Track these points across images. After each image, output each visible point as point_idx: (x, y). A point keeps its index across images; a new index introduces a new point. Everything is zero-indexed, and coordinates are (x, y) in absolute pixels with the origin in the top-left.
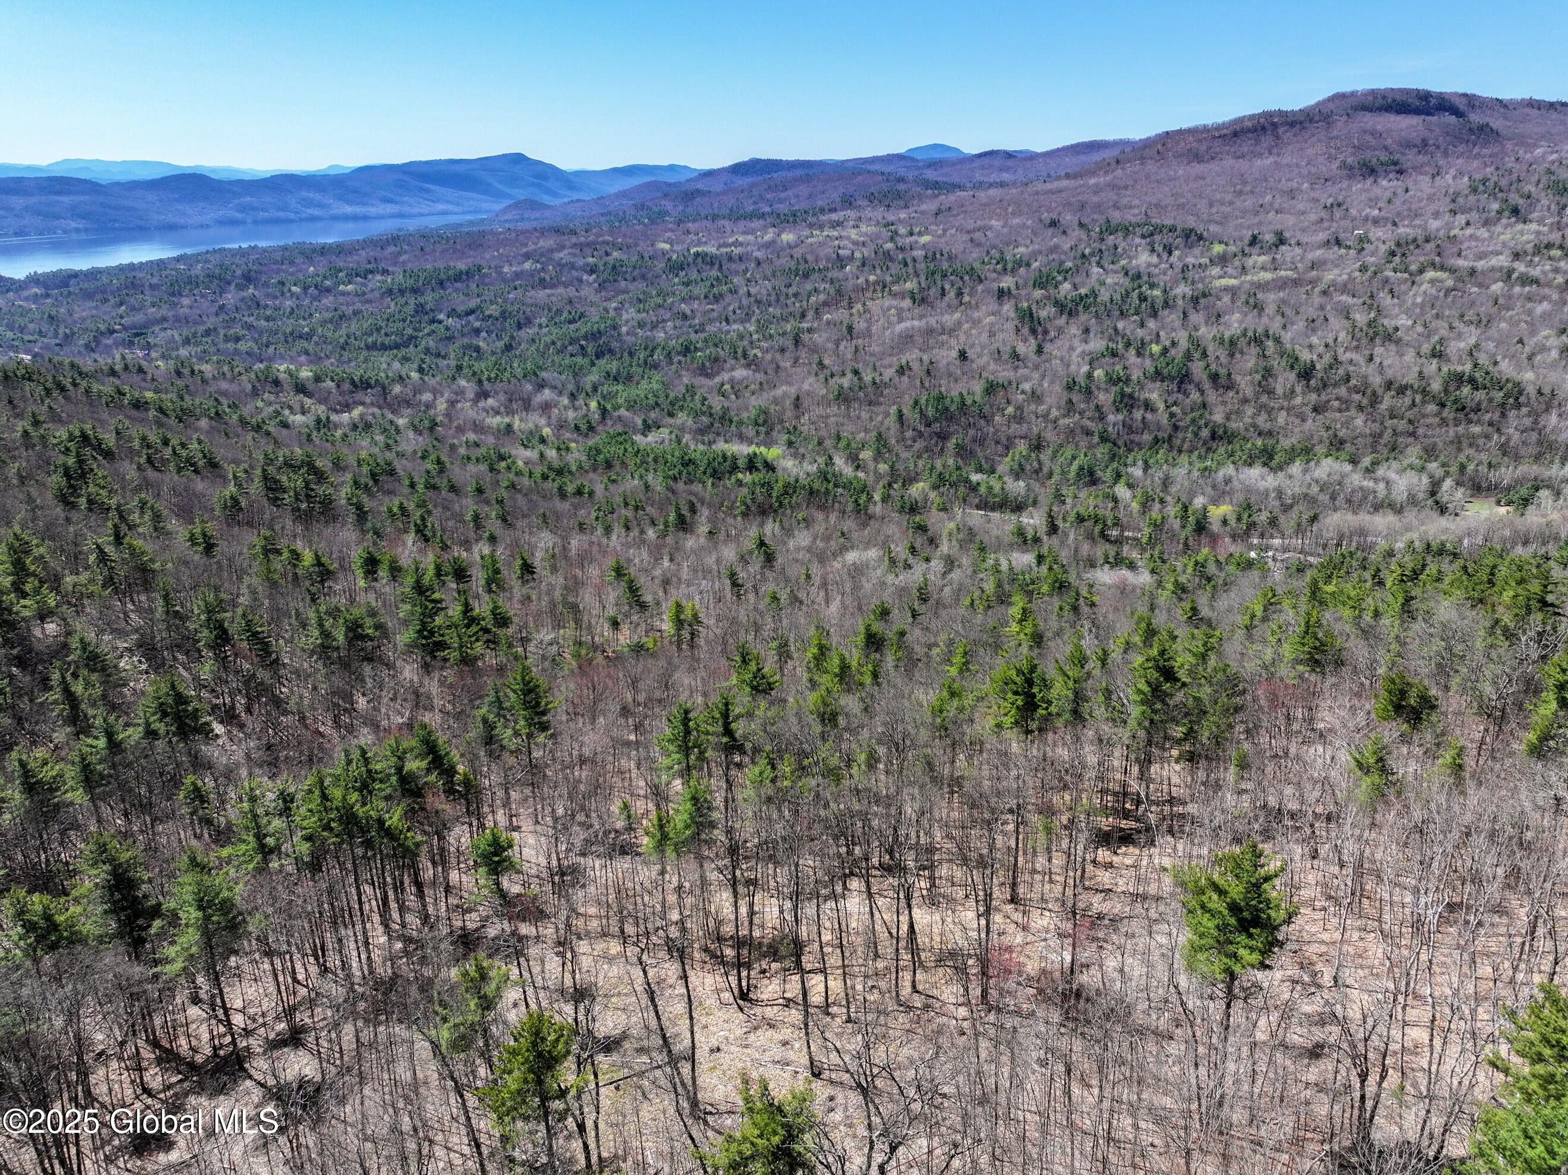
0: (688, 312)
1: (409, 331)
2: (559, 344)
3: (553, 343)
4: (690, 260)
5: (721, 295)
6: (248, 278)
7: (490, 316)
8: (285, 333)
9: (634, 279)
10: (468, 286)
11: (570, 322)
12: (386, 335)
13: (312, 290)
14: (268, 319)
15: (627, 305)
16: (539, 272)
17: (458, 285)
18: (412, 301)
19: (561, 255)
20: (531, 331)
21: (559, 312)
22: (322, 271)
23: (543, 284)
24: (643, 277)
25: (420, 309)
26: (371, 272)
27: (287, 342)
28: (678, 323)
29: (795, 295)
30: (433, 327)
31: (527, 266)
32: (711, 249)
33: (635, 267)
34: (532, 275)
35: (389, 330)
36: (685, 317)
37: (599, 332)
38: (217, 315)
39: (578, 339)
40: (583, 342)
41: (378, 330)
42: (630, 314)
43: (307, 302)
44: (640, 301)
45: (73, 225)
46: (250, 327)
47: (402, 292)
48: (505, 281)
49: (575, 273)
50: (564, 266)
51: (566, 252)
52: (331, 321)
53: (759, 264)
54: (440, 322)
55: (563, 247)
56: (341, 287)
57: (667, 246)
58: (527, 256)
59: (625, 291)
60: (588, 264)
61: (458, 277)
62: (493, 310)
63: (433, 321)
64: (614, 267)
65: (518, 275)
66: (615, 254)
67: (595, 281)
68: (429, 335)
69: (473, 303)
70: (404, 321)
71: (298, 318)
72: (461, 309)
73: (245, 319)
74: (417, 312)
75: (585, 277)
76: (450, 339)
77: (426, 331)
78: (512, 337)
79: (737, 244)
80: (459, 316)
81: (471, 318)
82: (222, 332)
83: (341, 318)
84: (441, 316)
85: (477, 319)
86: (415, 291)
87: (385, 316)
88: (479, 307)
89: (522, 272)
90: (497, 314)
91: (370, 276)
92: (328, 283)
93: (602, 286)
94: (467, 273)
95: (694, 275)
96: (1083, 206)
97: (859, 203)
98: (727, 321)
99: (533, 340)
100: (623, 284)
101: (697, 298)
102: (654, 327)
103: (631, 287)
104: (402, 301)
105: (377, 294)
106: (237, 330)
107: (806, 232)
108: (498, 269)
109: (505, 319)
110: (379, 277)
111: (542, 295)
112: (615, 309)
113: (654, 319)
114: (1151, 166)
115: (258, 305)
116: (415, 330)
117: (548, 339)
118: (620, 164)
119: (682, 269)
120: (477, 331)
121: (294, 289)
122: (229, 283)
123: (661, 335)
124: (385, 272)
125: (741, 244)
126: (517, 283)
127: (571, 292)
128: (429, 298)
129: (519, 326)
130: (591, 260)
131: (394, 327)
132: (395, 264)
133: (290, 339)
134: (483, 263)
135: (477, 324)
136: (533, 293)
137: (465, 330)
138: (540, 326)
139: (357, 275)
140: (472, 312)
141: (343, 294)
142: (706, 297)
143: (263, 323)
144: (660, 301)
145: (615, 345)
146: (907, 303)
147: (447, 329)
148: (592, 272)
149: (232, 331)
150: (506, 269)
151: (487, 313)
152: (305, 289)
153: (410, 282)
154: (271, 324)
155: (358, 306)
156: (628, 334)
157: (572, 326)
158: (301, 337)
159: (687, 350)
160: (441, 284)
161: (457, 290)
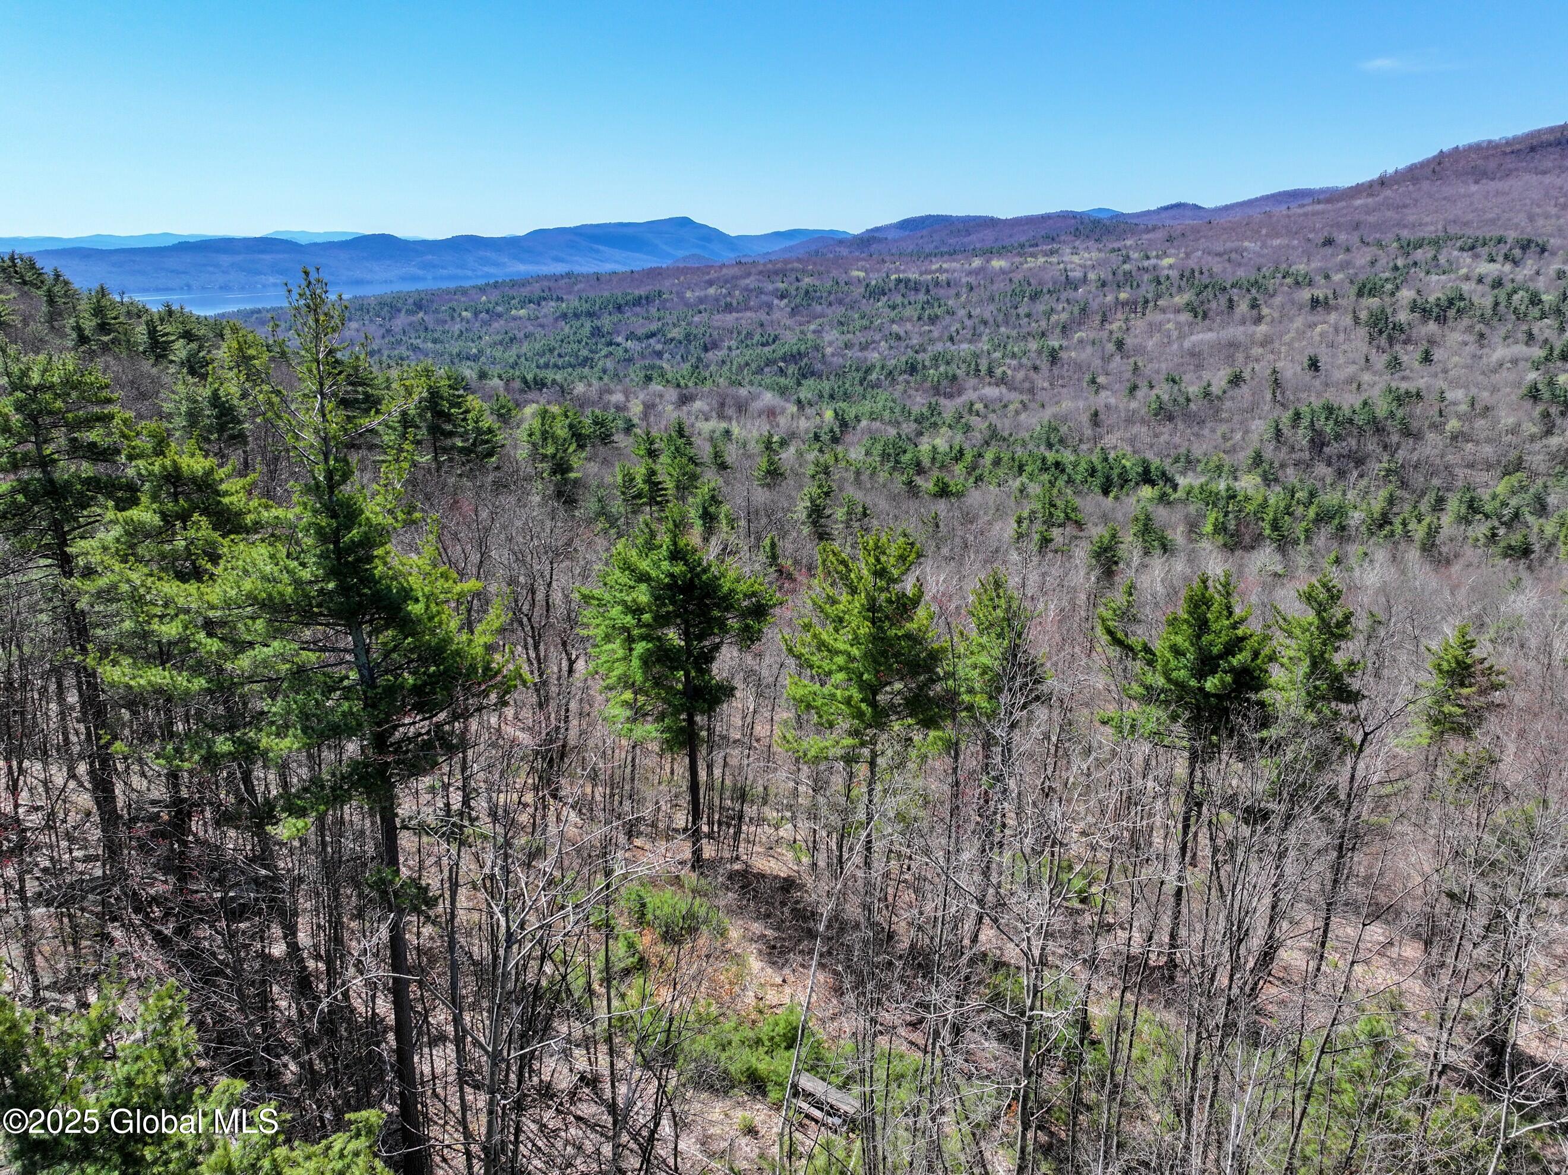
0: (902, 334)
1: (585, 353)
2: (754, 366)
3: (747, 364)
4: (892, 285)
5: (937, 317)
6: (419, 306)
7: (672, 340)
8: (451, 355)
9: (830, 304)
10: (647, 311)
11: (763, 345)
12: (560, 356)
13: (483, 315)
14: (435, 341)
15: (827, 328)
16: (725, 297)
17: (638, 309)
18: (588, 325)
19: (747, 281)
20: (721, 354)
21: (750, 335)
22: (493, 299)
23: (729, 308)
24: (840, 302)
25: (597, 332)
26: (545, 299)
27: (452, 363)
28: (892, 342)
29: (1028, 316)
30: (610, 349)
31: (711, 291)
32: (913, 276)
33: (830, 293)
34: (717, 300)
35: (563, 351)
36: (898, 338)
37: (799, 354)
38: (383, 337)
39: (775, 362)
40: (782, 364)
41: (551, 351)
42: (832, 336)
43: (477, 324)
44: (842, 324)
45: (272, 280)
46: (415, 349)
47: (577, 316)
48: (687, 305)
49: (764, 298)
50: (751, 291)
51: (752, 278)
52: (501, 343)
53: (972, 289)
54: (618, 345)
55: (749, 275)
56: (513, 312)
57: (862, 274)
58: (710, 283)
59: (822, 315)
60: (777, 290)
61: (637, 302)
62: (675, 333)
63: (610, 344)
64: (807, 292)
65: (701, 300)
66: (807, 280)
67: (787, 306)
68: (606, 356)
69: (654, 327)
70: (579, 342)
71: (466, 340)
72: (640, 332)
73: (413, 341)
74: (593, 334)
75: (776, 301)
76: (630, 360)
77: (603, 353)
78: (699, 359)
79: (940, 270)
80: (639, 339)
81: (652, 341)
82: (386, 353)
83: (511, 340)
84: (619, 339)
85: (659, 342)
86: (590, 315)
87: (559, 338)
88: (659, 331)
89: (706, 296)
90: (681, 337)
91: (543, 303)
92: (500, 309)
93: (794, 312)
94: (647, 298)
95: (899, 299)
96: (1357, 226)
97: (1063, 238)
98: (951, 339)
99: (723, 362)
100: (819, 308)
101: (909, 320)
102: (864, 347)
103: (829, 311)
104: (579, 323)
105: (551, 319)
106: (403, 351)
107: (1017, 260)
108: (681, 296)
109: (690, 342)
110: (553, 304)
111: (730, 318)
112: (814, 332)
113: (863, 340)
114: (1425, 185)
115: (426, 329)
116: (591, 351)
117: (741, 361)
118: (783, 229)
119: (884, 294)
120: (659, 354)
121: (464, 314)
122: (399, 311)
123: (874, 356)
124: (560, 299)
125: (946, 271)
126: (702, 307)
127: (762, 316)
128: (606, 322)
129: (706, 349)
130: (781, 286)
131: (567, 349)
132: (570, 293)
133: (456, 361)
134: (664, 290)
135: (659, 347)
136: (717, 317)
137: (646, 352)
138: (730, 348)
139: (530, 302)
140: (653, 335)
141: (515, 319)
142: (919, 319)
143: (430, 345)
144: (865, 322)
145: (818, 366)
146: (1185, 317)
147: (626, 351)
148: (782, 297)
149: (396, 352)
150: (688, 294)
151: (670, 336)
152: (476, 314)
153: (586, 307)
154: (438, 346)
155: (531, 328)
156: (833, 355)
157: (766, 349)
158: (468, 359)
159: (912, 369)
160: (619, 308)
161: (637, 315)
